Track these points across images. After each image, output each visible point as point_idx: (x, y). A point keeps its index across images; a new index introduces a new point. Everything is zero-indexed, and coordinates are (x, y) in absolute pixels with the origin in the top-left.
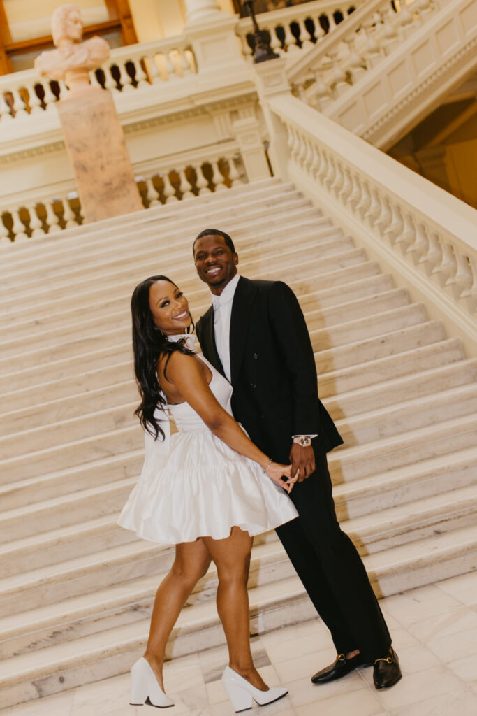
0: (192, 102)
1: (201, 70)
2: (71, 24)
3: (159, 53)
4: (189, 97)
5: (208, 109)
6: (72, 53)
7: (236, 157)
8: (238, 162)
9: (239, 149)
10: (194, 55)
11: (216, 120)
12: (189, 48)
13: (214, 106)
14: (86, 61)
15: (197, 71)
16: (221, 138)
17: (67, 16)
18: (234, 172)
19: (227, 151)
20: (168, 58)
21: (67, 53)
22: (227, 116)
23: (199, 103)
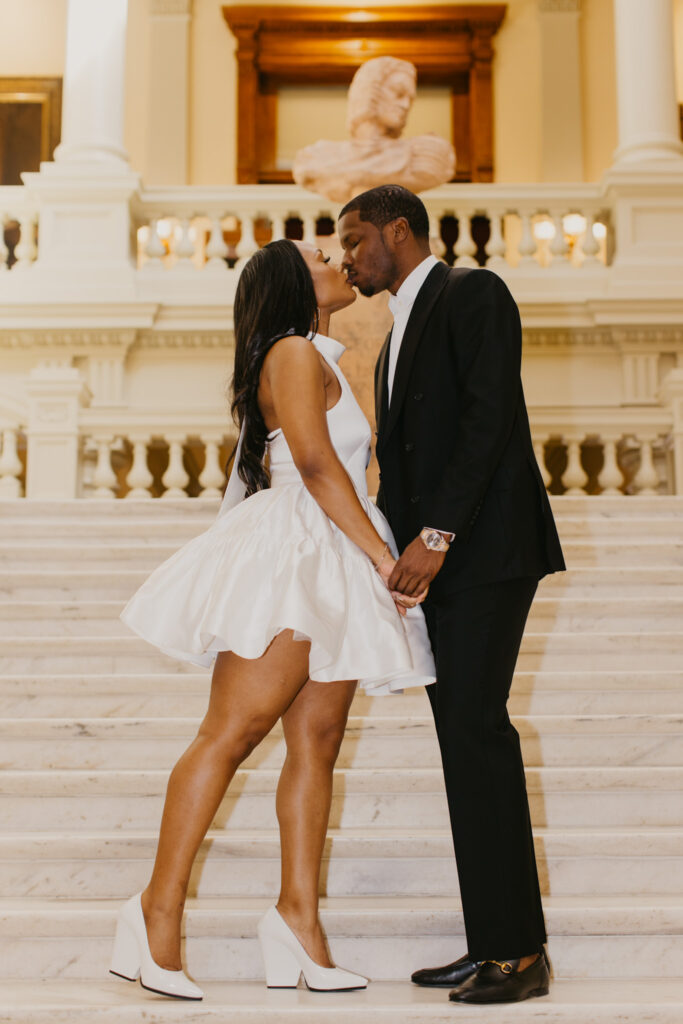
0: (590, 315)
1: (620, 260)
2: (391, 95)
3: (543, 212)
4: (587, 303)
5: (617, 336)
6: (378, 151)
7: (659, 443)
8: (662, 455)
9: (671, 427)
10: (611, 232)
11: (628, 363)
12: (605, 217)
13: (631, 331)
14: (401, 173)
15: (609, 262)
16: (630, 400)
17: (385, 77)
18: (647, 472)
19: (643, 426)
20: (560, 226)
21: (366, 150)
22: (654, 360)
23: (602, 319)
